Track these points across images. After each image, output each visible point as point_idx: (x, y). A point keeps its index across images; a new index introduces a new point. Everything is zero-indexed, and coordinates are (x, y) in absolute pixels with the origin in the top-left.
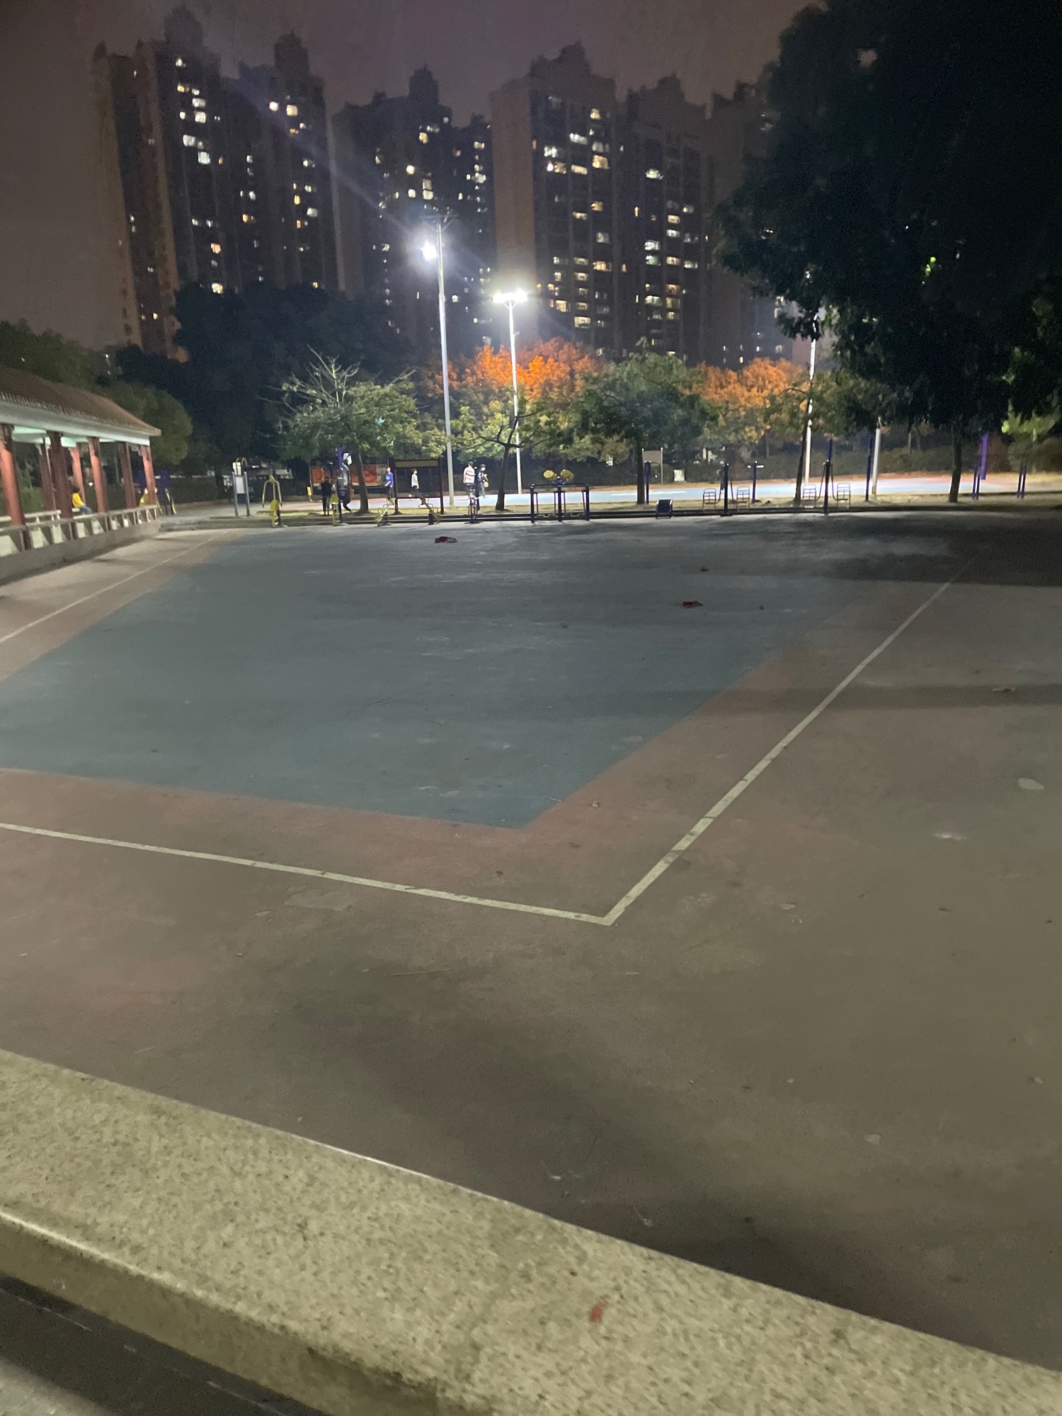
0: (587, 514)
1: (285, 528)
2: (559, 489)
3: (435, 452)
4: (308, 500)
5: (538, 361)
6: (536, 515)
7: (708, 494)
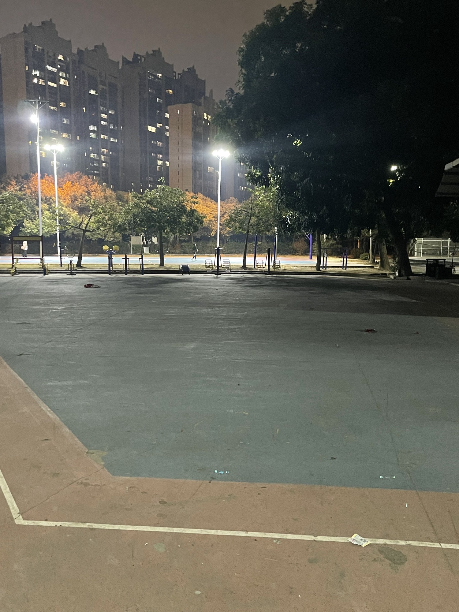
0: (142, 271)
7: (208, 263)
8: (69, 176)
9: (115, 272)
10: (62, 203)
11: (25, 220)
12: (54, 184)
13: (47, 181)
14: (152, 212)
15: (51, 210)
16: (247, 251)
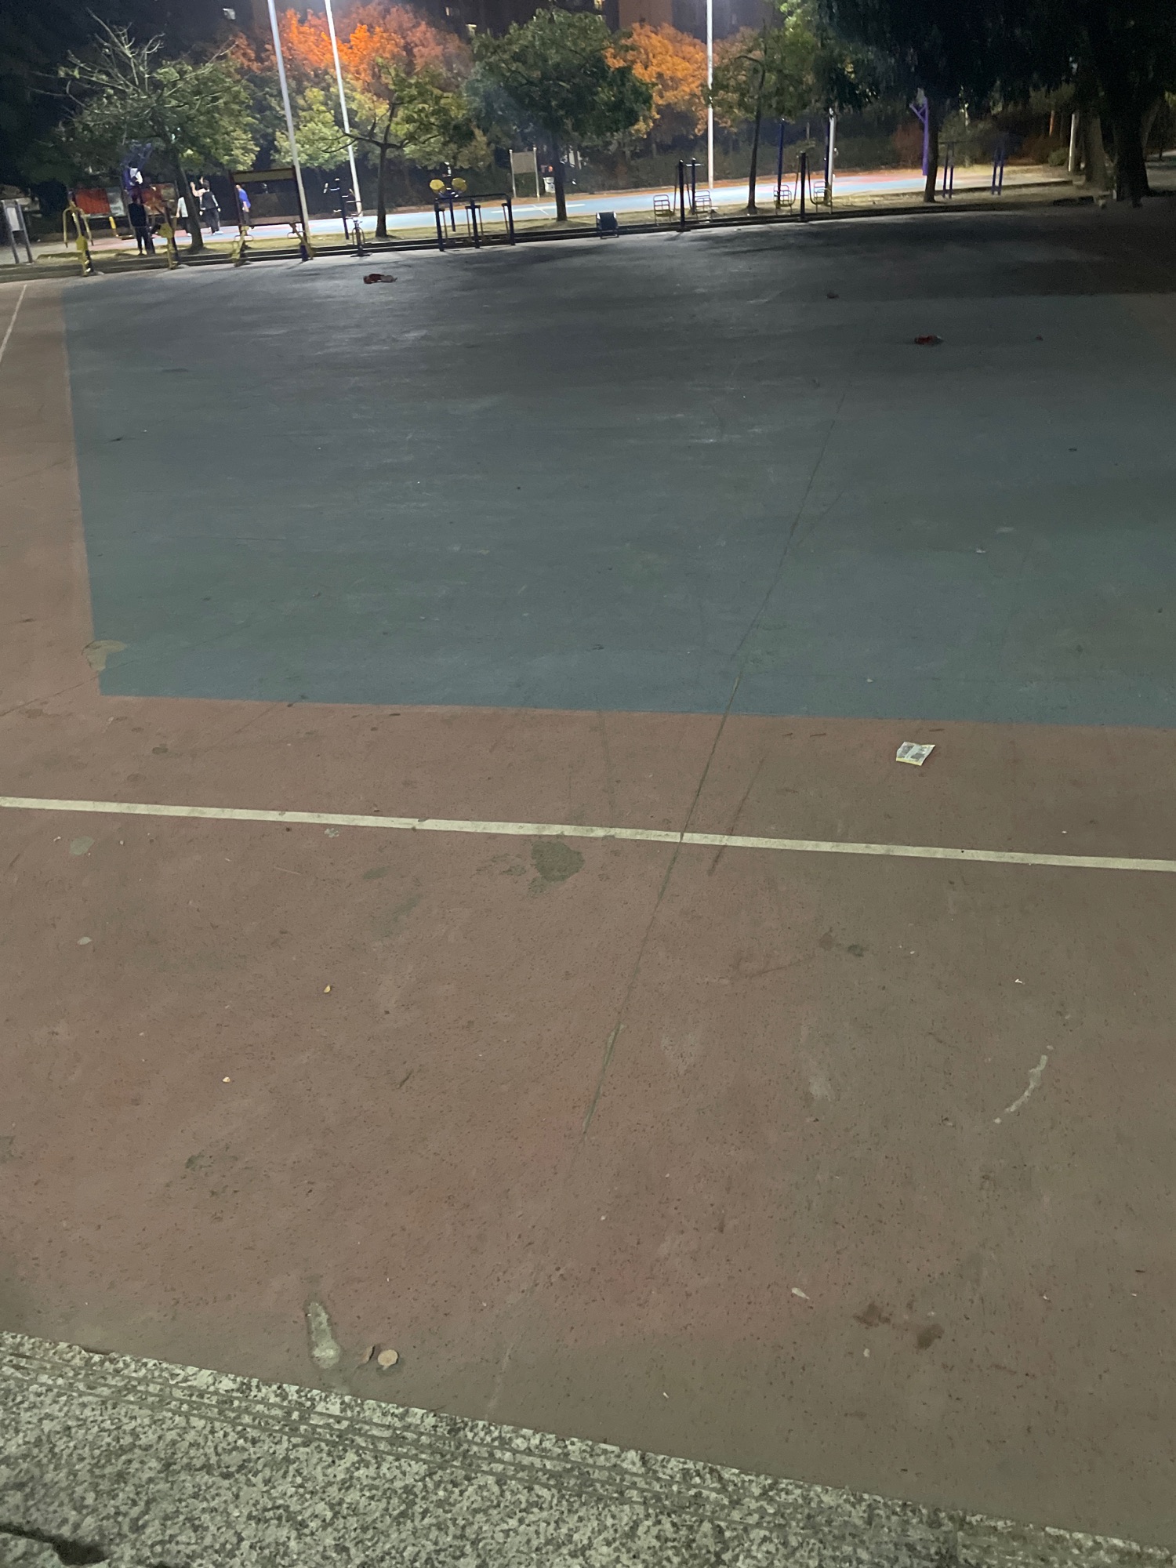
0: (512, 236)
1: (100, 277)
2: (472, 203)
3: (242, 164)
4: (111, 236)
5: (361, 32)
6: (444, 240)
7: (660, 203)
8: (361, 10)
9: (453, 243)
10: (352, 82)
11: (278, 134)
12: (329, 35)
13: (312, 30)
14: (530, 83)
15: (329, 102)
16: (784, 166)
